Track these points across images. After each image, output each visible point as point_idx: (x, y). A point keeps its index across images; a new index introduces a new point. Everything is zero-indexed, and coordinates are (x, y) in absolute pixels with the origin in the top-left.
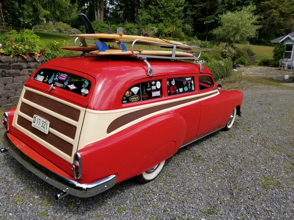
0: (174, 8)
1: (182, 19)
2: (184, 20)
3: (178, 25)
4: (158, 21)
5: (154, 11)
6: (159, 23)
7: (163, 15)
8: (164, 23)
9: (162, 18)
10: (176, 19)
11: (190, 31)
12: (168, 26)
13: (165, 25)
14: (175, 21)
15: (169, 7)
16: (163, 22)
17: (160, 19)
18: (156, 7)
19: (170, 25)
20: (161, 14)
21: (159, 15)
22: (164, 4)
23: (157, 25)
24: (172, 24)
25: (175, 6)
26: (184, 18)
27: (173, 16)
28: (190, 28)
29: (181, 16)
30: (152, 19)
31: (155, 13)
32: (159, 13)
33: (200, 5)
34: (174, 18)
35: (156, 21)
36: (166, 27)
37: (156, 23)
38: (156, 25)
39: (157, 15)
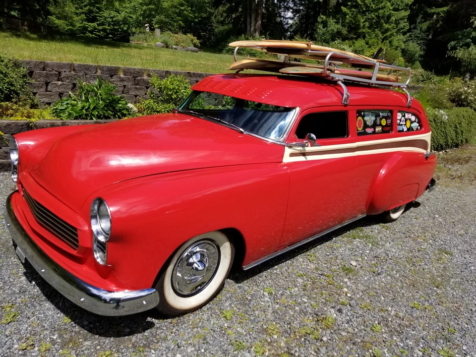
0: (391, 13)
1: (404, 34)
2: (408, 35)
3: (395, 43)
4: (355, 36)
5: (350, 17)
6: (356, 39)
7: (367, 24)
8: (366, 39)
9: (364, 31)
10: (391, 32)
11: (417, 55)
12: (373, 45)
13: (367, 43)
14: (390, 37)
15: (381, 11)
16: (364, 37)
17: (360, 31)
18: (354, 10)
19: (378, 44)
20: (363, 22)
21: (359, 25)
22: (370, 4)
23: (354, 43)
24: (382, 42)
25: (392, 8)
26: (409, 31)
27: (386, 26)
28: (418, 49)
29: (403, 29)
30: (344, 31)
31: (352, 21)
32: (359, 21)
33: (445, 9)
34: (387, 30)
35: (352, 35)
36: (370, 47)
37: (352, 39)
38: (351, 43)
39: (353, 24)
